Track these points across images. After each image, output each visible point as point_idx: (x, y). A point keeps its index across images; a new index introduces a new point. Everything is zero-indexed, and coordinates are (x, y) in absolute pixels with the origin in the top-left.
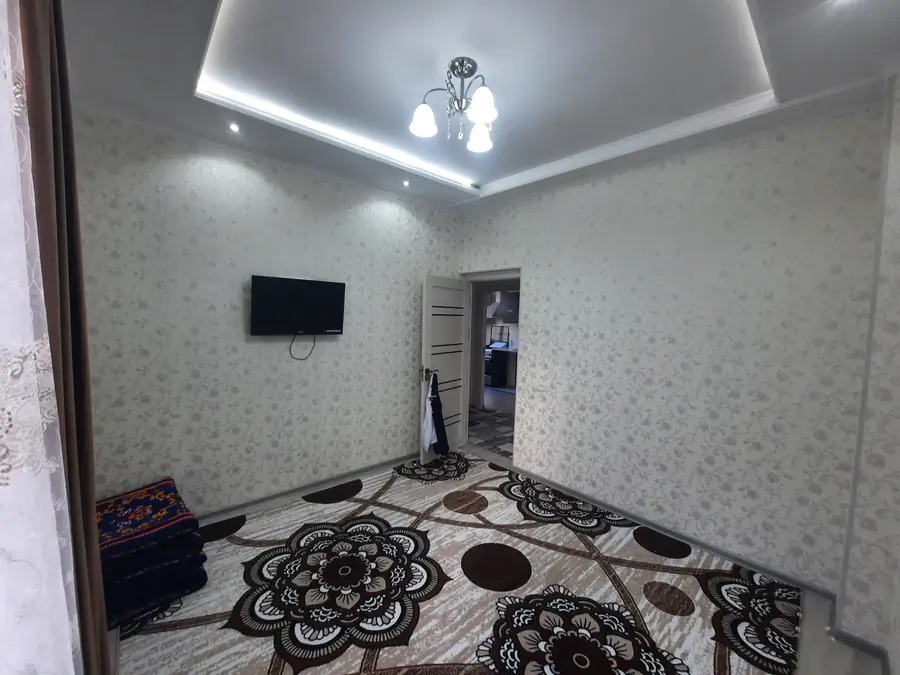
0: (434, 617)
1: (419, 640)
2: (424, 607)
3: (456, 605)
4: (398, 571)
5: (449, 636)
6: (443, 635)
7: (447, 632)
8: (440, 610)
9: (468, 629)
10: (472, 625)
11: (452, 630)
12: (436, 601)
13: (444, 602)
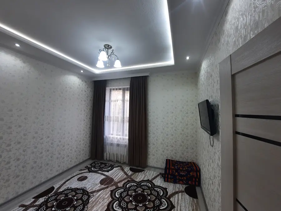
0: (106, 198)
1: (108, 192)
2: (110, 199)
3: (101, 204)
4: (125, 206)
5: (101, 196)
6: (103, 196)
7: (102, 196)
8: (106, 200)
9: (96, 199)
10: (95, 200)
11: (101, 197)
12: (108, 202)
13: (105, 203)
